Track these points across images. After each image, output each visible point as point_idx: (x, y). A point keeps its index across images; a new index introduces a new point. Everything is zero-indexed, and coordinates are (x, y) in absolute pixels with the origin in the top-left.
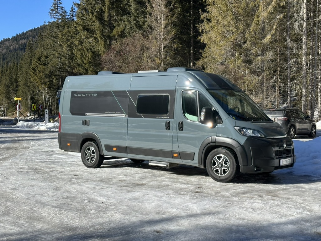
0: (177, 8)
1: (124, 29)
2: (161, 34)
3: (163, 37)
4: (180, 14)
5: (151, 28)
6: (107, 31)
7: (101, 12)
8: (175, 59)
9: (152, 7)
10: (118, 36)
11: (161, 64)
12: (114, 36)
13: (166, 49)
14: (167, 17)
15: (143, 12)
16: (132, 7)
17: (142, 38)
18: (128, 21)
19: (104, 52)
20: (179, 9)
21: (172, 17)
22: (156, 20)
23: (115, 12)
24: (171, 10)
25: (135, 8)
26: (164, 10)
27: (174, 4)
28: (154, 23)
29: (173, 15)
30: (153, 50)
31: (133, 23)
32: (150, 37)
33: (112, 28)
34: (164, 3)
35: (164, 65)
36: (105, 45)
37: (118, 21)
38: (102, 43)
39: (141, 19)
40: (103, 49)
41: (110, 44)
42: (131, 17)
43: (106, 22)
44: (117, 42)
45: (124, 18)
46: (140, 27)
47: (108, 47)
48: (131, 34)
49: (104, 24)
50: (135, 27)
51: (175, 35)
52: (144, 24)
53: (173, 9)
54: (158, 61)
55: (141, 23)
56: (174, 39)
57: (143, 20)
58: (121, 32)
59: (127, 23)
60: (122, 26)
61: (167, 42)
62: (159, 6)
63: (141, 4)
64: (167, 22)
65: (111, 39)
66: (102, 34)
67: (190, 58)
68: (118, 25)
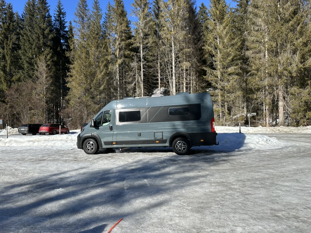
0: (53, 68)
1: (20, 77)
2: (44, 81)
3: (45, 83)
4: (55, 72)
5: (37, 78)
6: (8, 77)
7: (5, 66)
8: (52, 95)
9: (38, 67)
10: (16, 81)
11: (43, 97)
12: (13, 81)
13: (46, 89)
14: (47, 72)
15: (32, 69)
16: (25, 66)
17: (32, 83)
18: (23, 73)
19: (6, 89)
20: (54, 69)
21: (50, 73)
22: (41, 74)
23: (14, 67)
24: (49, 69)
25: (27, 66)
26: (45, 69)
27: (52, 66)
28: (39, 75)
29: (51, 72)
30: (39, 89)
31: (26, 74)
32: (37, 82)
33: (12, 76)
34: (45, 65)
35: (46, 98)
36: (7, 86)
37: (16, 73)
38: (5, 84)
39: (31, 72)
40: (6, 88)
41: (10, 85)
42: (24, 71)
43: (8, 72)
44: (15, 84)
45: (20, 71)
46: (30, 77)
47: (9, 87)
48: (25, 80)
49: (6, 73)
50: (27, 76)
51: (52, 82)
52: (33, 75)
53: (50, 69)
54: (42, 96)
55: (31, 75)
56: (51, 84)
57: (32, 73)
58: (18, 79)
59: (22, 74)
60: (19, 75)
61: (47, 86)
62: (42, 66)
63: (31, 64)
64: (47, 75)
65: (11, 82)
66: (5, 79)
67: (60, 95)
68: (16, 75)
